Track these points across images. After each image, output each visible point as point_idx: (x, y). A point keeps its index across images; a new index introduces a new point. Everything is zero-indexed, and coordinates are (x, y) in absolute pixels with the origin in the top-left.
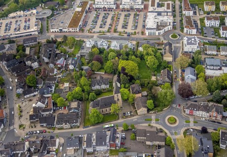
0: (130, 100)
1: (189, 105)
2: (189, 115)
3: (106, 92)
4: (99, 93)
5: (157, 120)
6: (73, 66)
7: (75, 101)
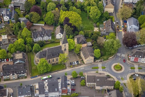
0: (77, 50)
1: (134, 53)
2: (134, 62)
3: (49, 44)
4: (42, 44)
5: (104, 68)
6: (8, 17)
7: (19, 53)
